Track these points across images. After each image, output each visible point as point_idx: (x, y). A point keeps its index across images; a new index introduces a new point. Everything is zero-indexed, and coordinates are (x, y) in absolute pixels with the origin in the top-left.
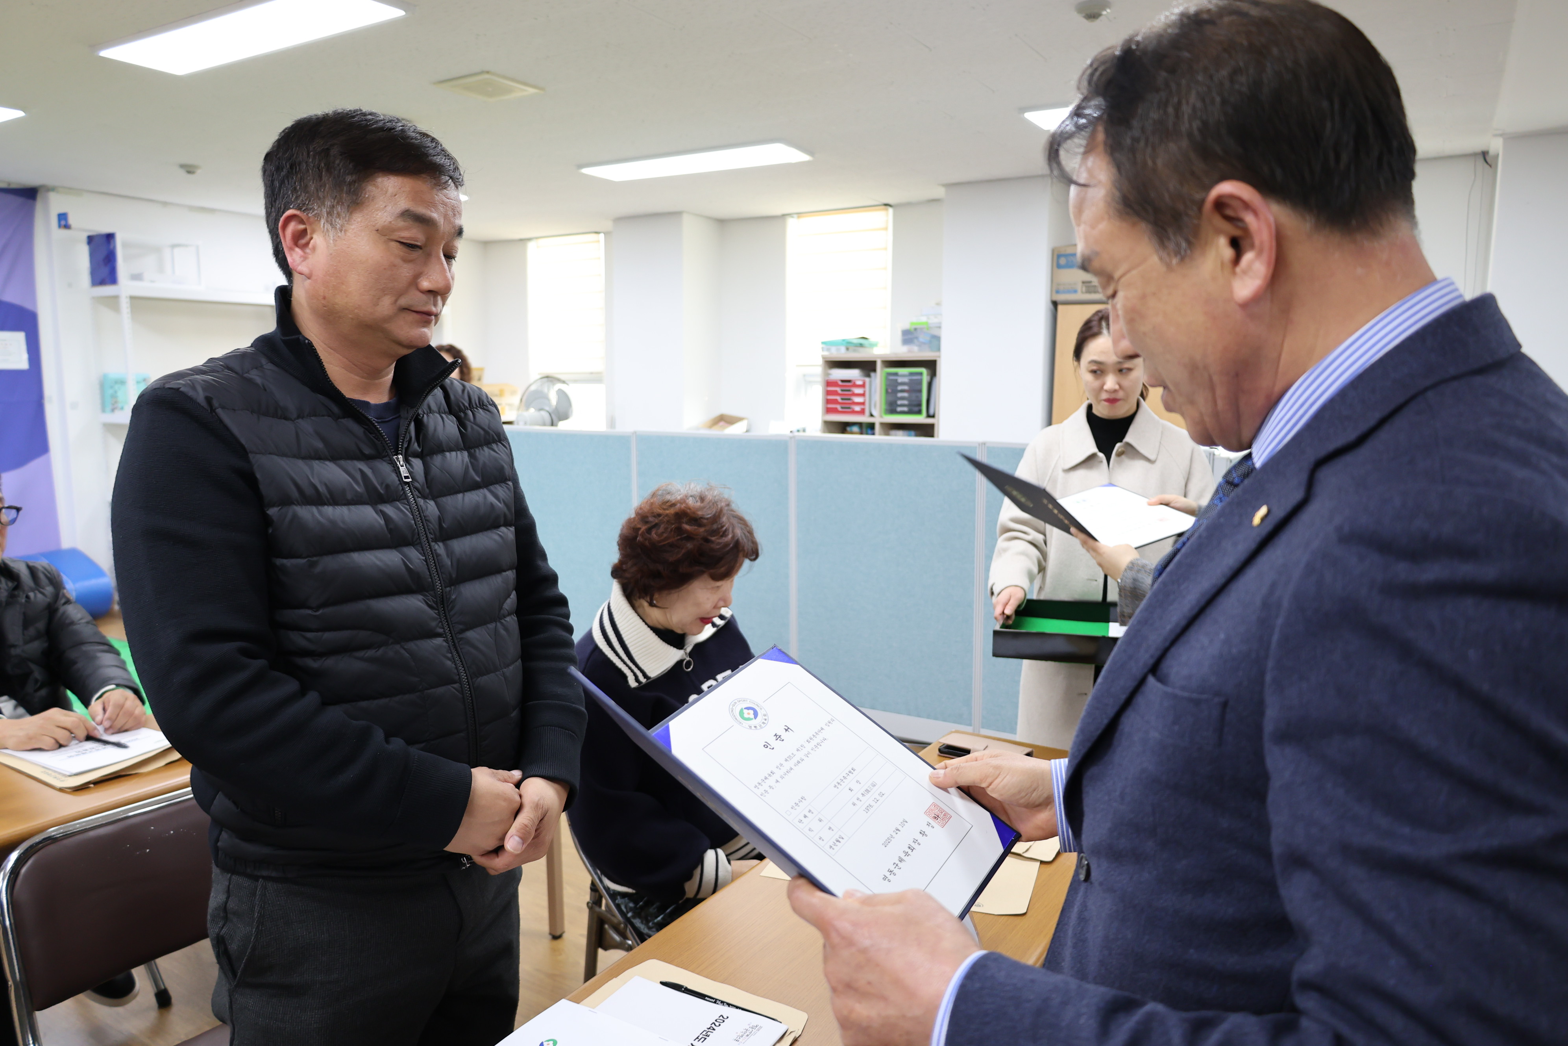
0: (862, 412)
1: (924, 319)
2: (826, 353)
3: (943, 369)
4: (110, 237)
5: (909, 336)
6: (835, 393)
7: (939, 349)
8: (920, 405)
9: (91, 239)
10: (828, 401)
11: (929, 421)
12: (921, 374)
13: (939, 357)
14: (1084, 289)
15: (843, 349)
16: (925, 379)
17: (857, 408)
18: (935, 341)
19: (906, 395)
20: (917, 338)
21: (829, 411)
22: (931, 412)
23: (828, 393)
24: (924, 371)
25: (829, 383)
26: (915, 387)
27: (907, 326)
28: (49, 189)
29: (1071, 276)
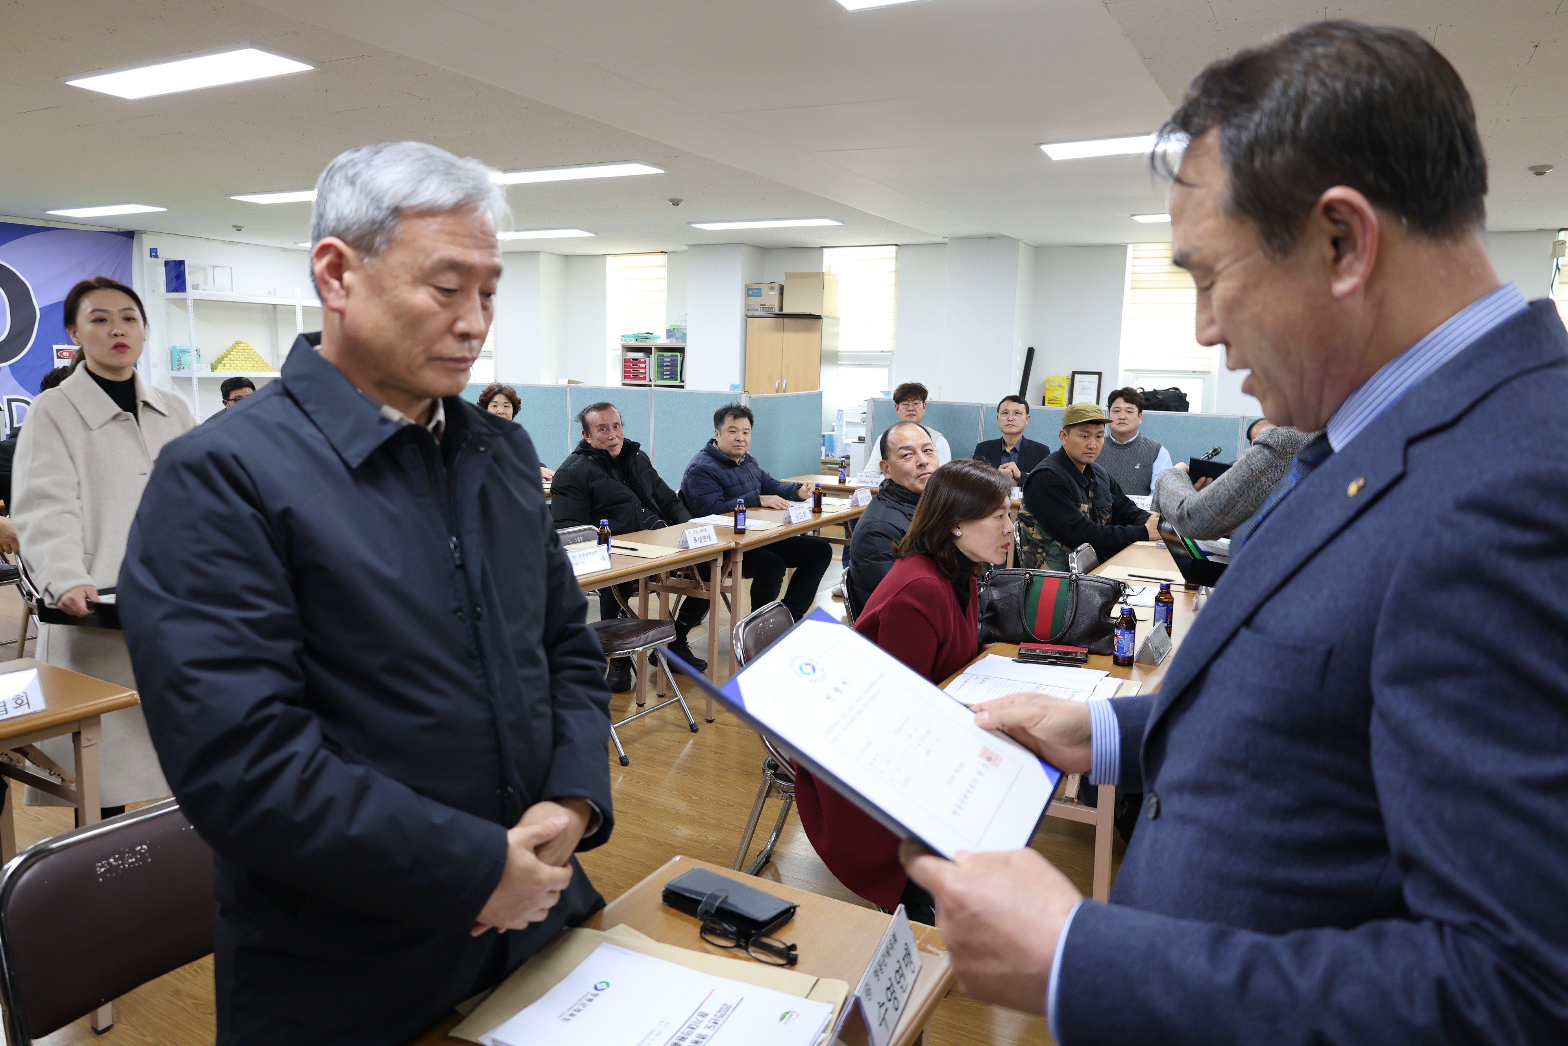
0: (645, 378)
1: (678, 323)
2: (624, 343)
3: (688, 353)
4: (181, 263)
5: (670, 333)
6: (629, 367)
7: (685, 342)
8: (676, 374)
9: (167, 263)
10: (625, 372)
11: (682, 384)
12: (677, 356)
13: (686, 346)
14: (764, 310)
15: (634, 340)
16: (679, 359)
17: (642, 376)
18: (684, 337)
19: (669, 368)
20: (675, 334)
21: (625, 377)
22: (683, 379)
23: (625, 367)
24: (678, 354)
25: (625, 361)
26: (673, 364)
27: (670, 327)
28: (142, 232)
29: (755, 301)
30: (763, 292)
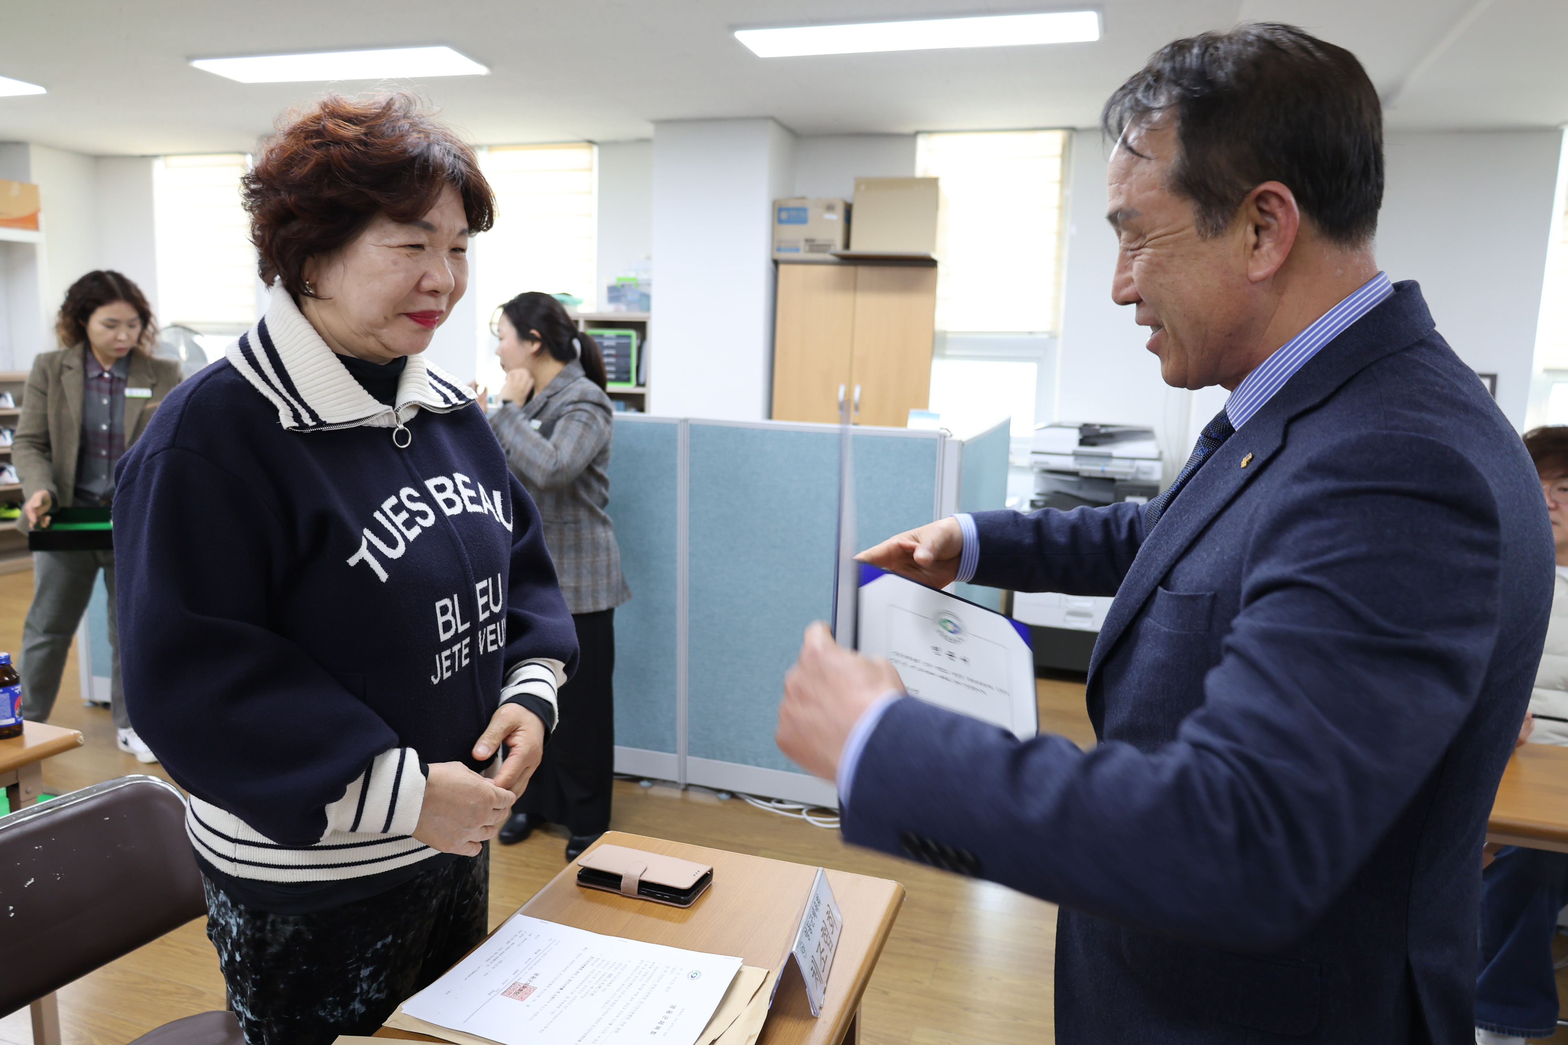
1: (632, 275)
3: (653, 331)
5: (615, 293)
7: (648, 309)
8: (628, 372)
11: (639, 390)
12: (629, 337)
13: (649, 318)
14: (807, 248)
16: (634, 342)
18: (645, 300)
19: (612, 360)
20: (624, 295)
22: (642, 380)
24: (633, 333)
26: (622, 352)
27: (613, 281)
29: (794, 233)
30: (812, 214)
